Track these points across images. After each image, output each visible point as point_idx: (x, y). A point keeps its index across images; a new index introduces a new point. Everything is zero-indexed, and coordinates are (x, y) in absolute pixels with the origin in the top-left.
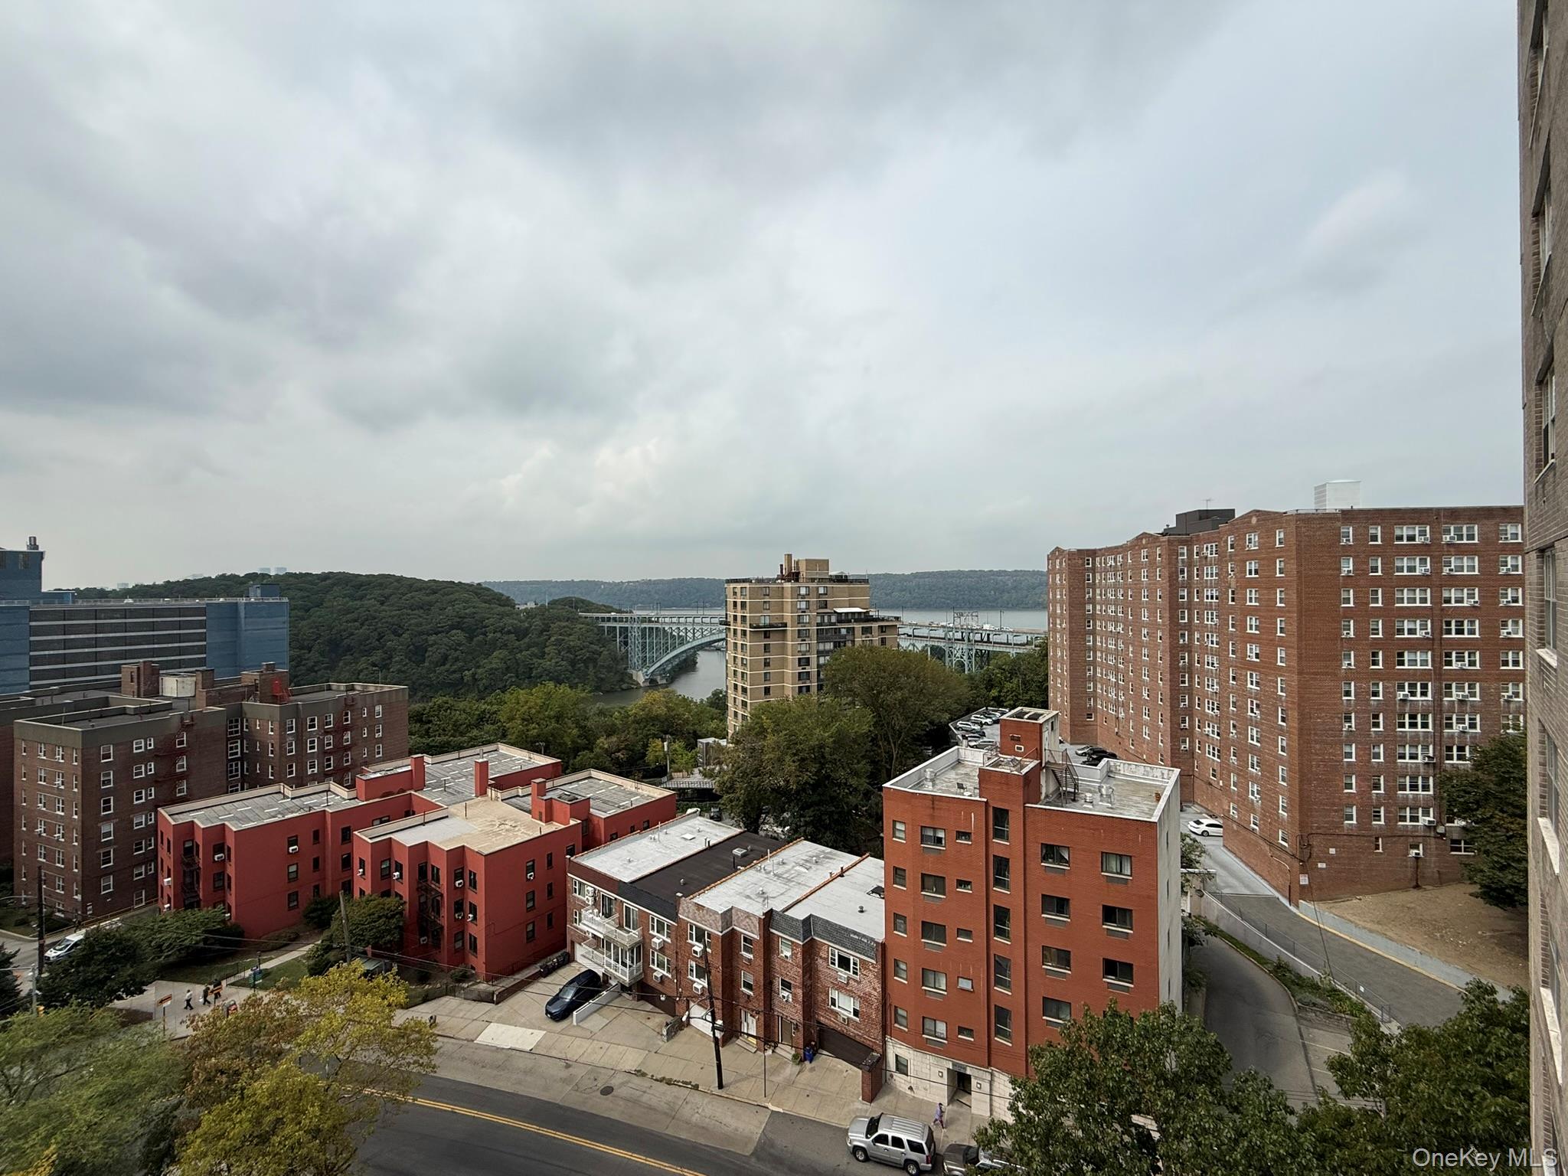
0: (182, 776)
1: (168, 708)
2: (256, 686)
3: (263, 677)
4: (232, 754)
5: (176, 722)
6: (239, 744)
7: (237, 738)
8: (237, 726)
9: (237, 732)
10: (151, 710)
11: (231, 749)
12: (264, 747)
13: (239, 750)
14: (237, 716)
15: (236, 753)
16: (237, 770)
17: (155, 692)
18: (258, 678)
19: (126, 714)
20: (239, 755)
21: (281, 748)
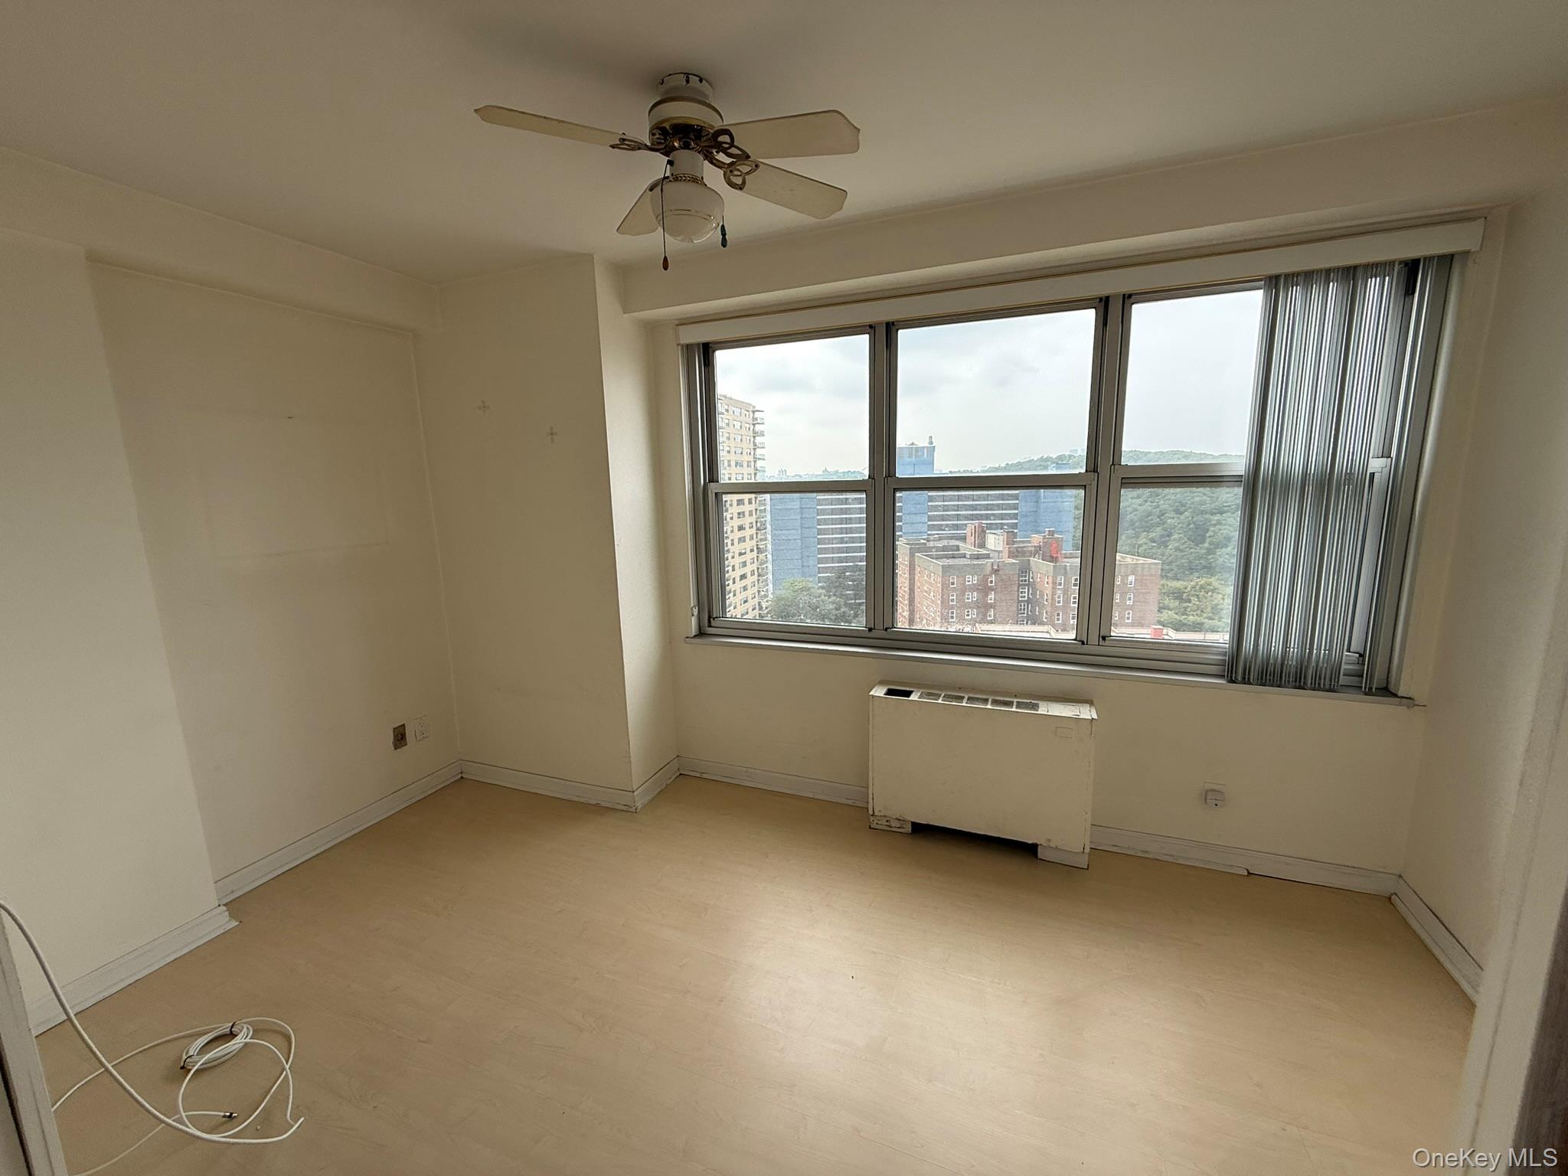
0: (991, 606)
1: (988, 557)
2: (1040, 547)
3: (1045, 540)
4: (1022, 597)
5: (989, 569)
6: (1026, 590)
7: (1026, 585)
8: (1026, 577)
9: (1025, 581)
10: (978, 557)
11: (1022, 593)
12: (1042, 595)
13: (1026, 595)
14: (1025, 569)
15: (1025, 597)
16: (1024, 610)
17: (982, 545)
18: (1041, 540)
19: (965, 557)
20: (1026, 599)
21: (1053, 599)
